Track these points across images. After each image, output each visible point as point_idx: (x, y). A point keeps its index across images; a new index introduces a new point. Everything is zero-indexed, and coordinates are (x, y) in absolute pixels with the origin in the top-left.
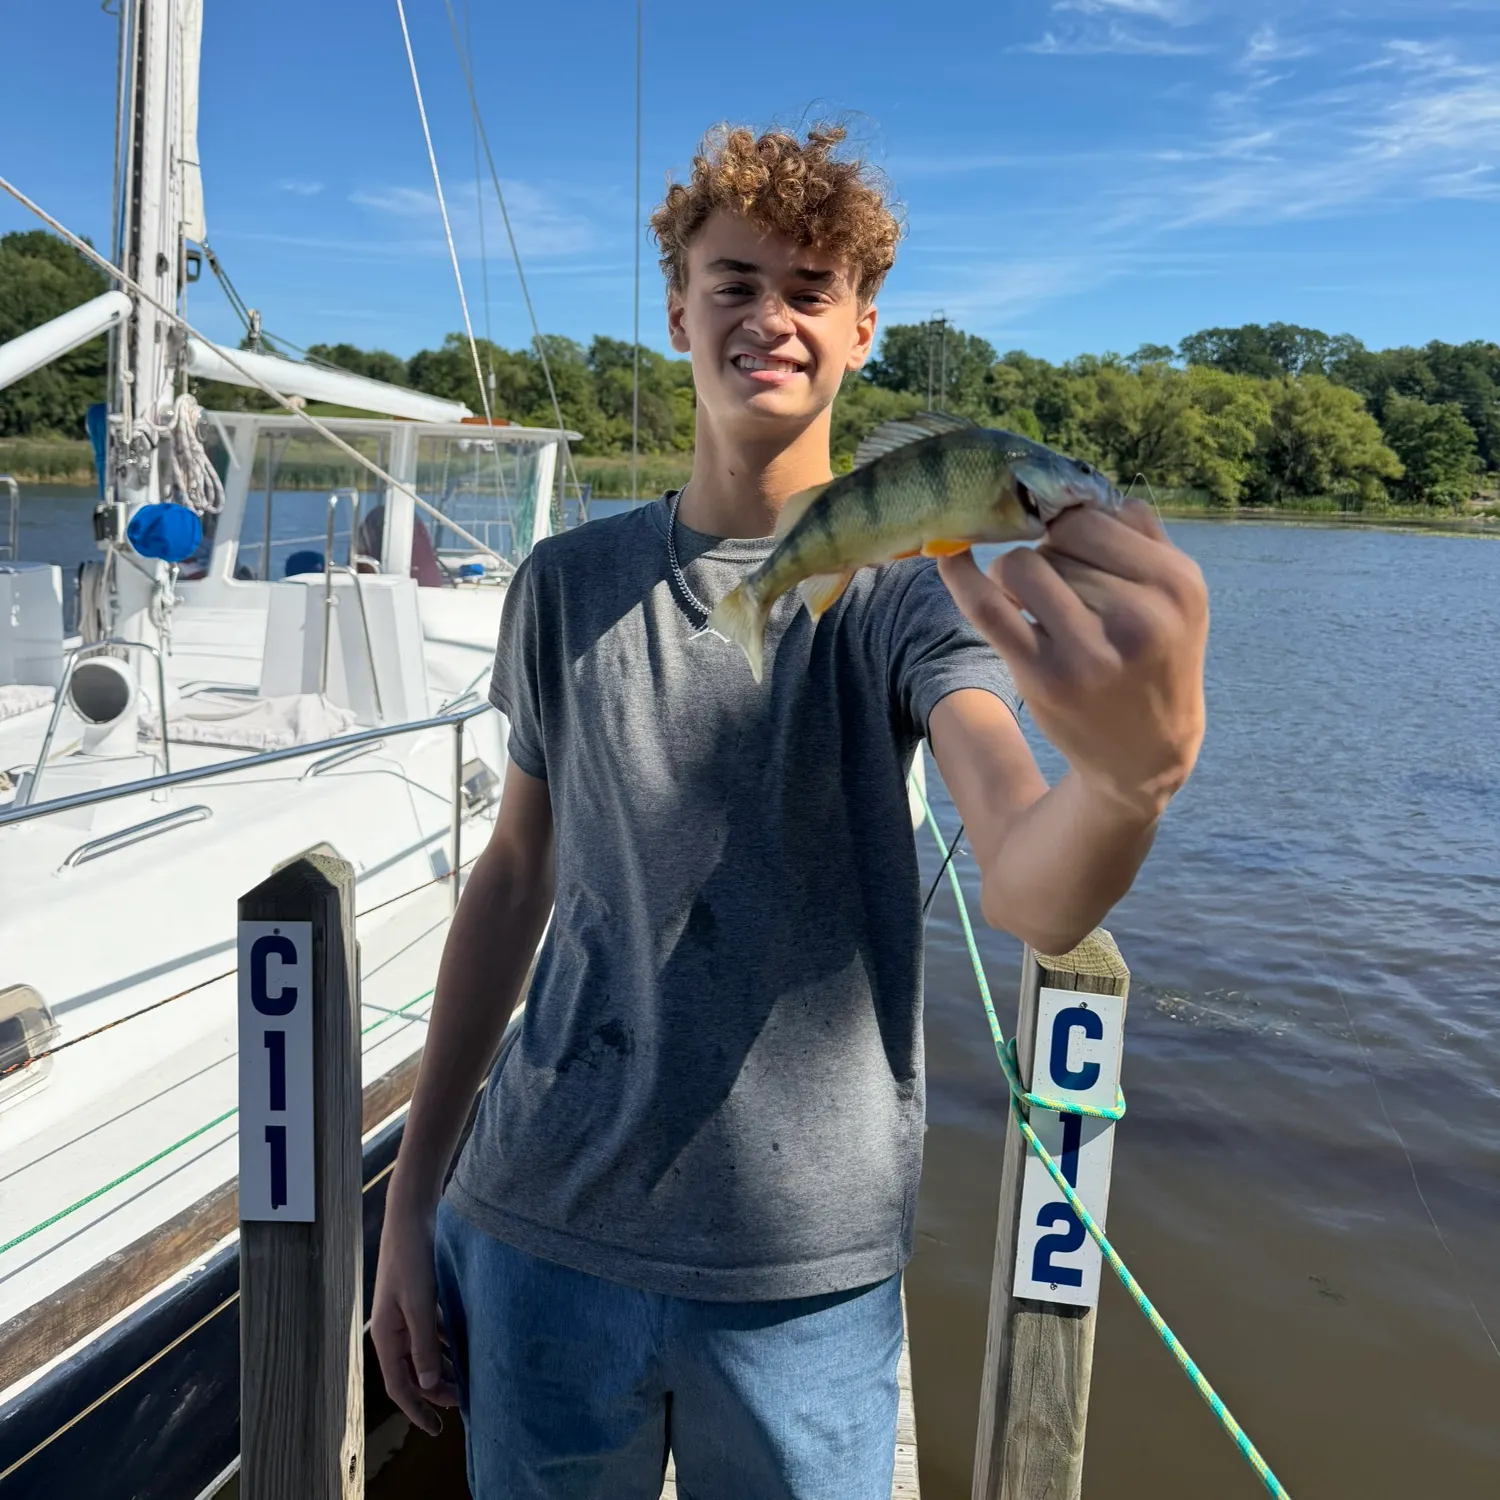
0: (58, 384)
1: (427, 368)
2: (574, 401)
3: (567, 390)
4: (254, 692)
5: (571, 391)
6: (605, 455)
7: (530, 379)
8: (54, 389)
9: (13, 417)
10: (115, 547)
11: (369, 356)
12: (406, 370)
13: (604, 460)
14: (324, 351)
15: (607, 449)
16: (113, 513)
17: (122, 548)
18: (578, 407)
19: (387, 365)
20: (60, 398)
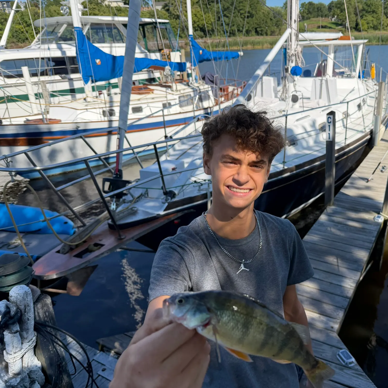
0: (241, 21)
1: (333, 7)
2: (376, 13)
3: (374, 9)
4: (309, 98)
5: (376, 10)
6: (385, 30)
7: (363, 7)
8: (240, 23)
9: (231, 31)
10: (288, 74)
11: (317, 5)
12: (327, 7)
13: (385, 32)
14: (305, 4)
15: (386, 28)
16: (288, 68)
17: (290, 74)
18: (377, 15)
19: (322, 7)
20: (241, 25)
